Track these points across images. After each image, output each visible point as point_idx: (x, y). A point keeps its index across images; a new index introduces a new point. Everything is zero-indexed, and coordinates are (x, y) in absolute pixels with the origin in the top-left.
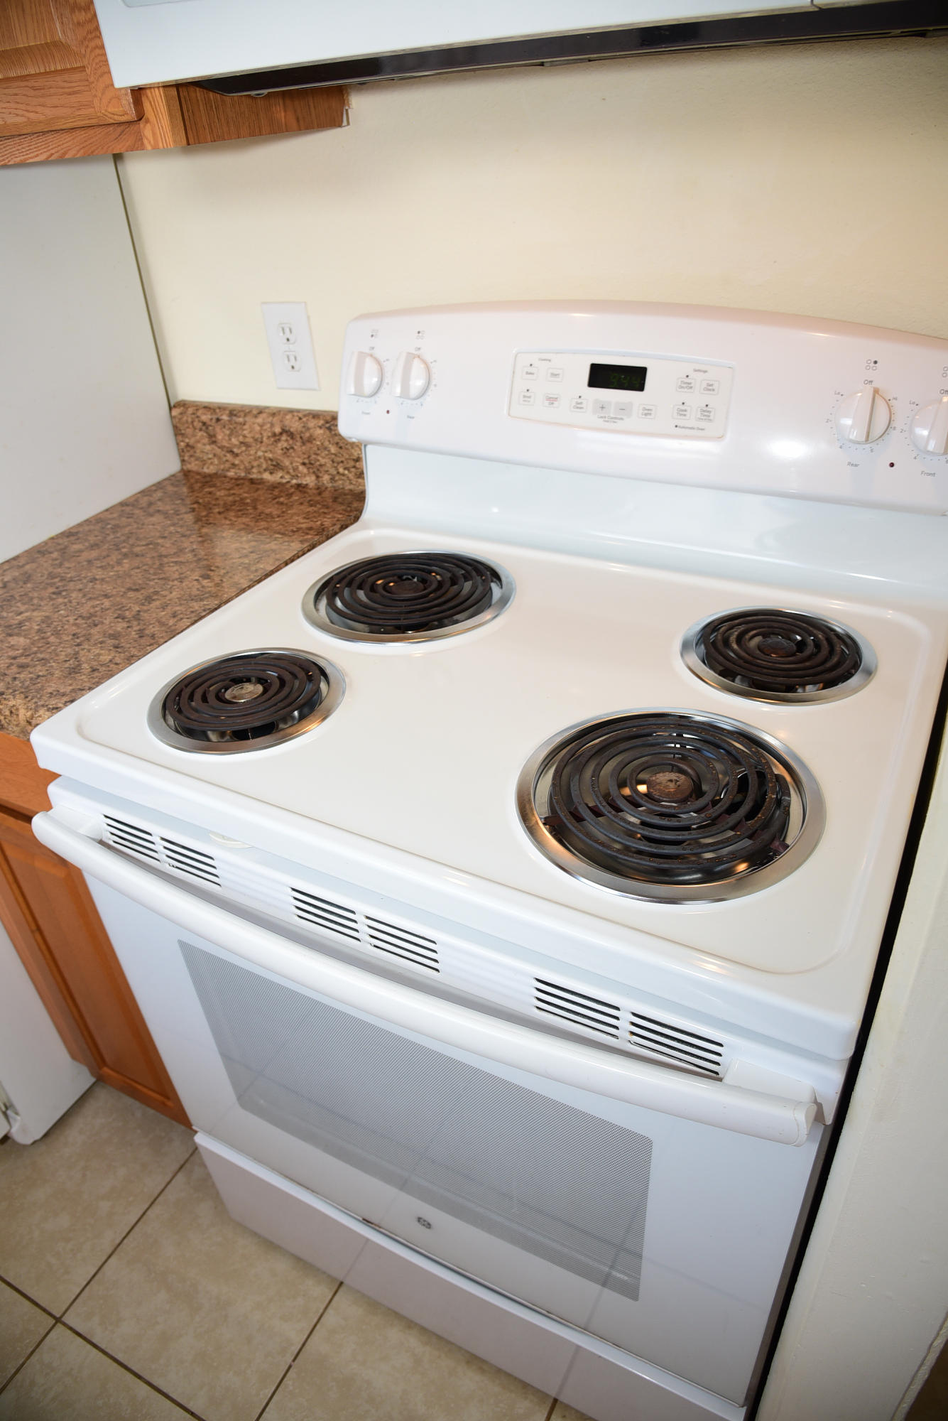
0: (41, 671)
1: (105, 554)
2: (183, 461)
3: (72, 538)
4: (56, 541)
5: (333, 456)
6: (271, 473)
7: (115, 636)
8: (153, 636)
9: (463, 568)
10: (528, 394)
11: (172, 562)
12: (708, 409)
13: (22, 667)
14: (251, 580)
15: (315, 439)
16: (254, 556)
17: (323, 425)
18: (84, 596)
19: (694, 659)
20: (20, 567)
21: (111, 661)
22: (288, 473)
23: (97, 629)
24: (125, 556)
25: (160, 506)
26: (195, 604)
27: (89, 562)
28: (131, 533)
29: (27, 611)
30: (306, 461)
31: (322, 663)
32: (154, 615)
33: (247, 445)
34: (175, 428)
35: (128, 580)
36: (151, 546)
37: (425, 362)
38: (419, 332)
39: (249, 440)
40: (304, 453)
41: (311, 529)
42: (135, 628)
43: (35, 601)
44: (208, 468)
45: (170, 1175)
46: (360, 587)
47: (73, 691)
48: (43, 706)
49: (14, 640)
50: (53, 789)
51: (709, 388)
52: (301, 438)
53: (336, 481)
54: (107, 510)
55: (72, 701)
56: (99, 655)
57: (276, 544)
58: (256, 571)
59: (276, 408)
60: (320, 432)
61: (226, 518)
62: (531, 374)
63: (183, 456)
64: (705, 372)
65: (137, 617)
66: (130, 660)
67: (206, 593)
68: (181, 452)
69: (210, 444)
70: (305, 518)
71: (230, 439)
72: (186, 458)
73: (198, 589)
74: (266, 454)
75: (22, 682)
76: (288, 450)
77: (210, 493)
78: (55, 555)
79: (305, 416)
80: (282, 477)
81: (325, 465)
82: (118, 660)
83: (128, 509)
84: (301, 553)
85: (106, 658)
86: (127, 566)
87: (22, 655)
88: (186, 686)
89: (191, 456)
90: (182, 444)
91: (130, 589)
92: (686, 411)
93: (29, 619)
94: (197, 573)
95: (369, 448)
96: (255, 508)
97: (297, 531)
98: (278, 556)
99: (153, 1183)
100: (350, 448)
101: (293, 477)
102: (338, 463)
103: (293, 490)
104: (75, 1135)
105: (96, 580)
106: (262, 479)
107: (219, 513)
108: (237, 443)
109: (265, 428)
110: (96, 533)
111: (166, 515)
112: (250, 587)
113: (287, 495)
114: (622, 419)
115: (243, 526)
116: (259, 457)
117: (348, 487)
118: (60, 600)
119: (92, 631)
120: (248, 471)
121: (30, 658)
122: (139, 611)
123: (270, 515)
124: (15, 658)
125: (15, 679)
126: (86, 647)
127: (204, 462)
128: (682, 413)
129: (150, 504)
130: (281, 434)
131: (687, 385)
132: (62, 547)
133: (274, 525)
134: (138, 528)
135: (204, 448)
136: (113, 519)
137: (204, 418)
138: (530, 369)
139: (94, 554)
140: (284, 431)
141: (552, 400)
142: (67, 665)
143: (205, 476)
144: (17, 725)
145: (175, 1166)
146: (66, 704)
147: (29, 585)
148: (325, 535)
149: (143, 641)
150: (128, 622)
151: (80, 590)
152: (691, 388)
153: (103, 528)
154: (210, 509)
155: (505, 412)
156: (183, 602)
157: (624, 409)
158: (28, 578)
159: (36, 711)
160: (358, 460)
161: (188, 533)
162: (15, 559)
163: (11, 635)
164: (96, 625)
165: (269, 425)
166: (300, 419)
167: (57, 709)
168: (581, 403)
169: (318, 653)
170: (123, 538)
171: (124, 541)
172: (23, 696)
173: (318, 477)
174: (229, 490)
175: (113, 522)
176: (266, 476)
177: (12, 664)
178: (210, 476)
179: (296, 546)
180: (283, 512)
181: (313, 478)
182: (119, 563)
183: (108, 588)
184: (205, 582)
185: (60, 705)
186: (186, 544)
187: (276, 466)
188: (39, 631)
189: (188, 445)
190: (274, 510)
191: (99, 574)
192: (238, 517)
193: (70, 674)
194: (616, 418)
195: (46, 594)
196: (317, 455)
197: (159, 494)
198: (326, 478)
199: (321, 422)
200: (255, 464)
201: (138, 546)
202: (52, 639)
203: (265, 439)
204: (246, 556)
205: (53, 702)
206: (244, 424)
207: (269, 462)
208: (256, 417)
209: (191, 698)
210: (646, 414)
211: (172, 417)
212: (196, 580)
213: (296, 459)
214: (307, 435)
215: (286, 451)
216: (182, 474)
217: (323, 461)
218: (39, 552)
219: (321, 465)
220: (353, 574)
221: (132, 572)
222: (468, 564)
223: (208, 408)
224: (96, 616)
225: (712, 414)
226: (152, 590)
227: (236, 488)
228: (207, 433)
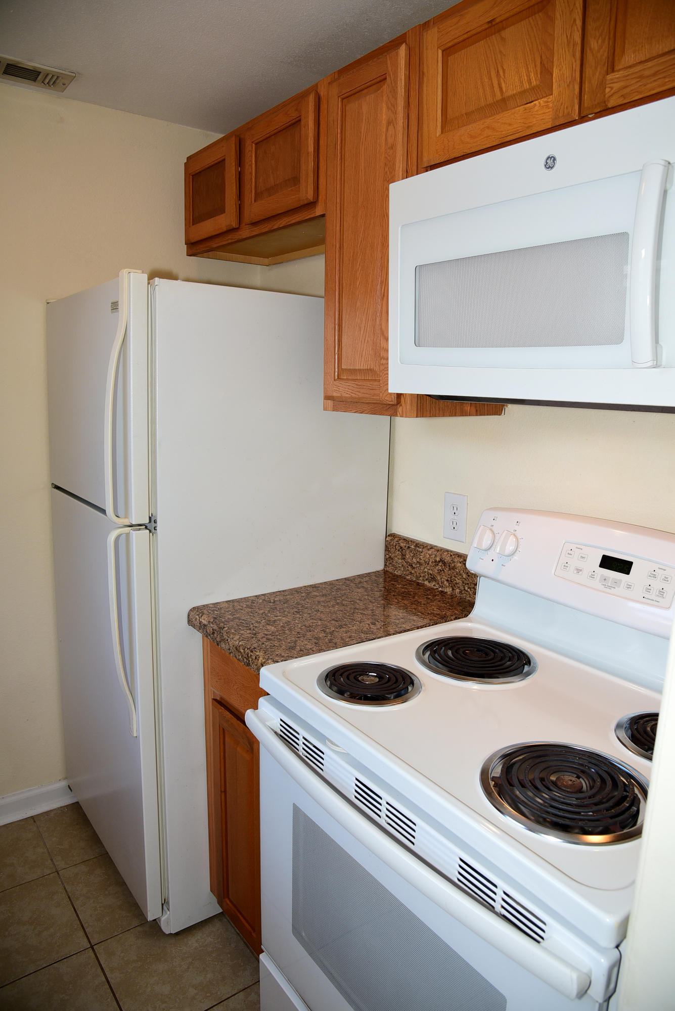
0: (276, 643)
1: (328, 600)
2: (385, 565)
3: (314, 589)
4: (306, 588)
5: (464, 580)
6: (429, 582)
7: (318, 639)
8: (336, 644)
9: (511, 653)
10: (567, 565)
11: (360, 613)
12: (663, 591)
13: (269, 639)
14: (396, 631)
15: (456, 568)
16: (403, 620)
17: (462, 561)
18: (310, 617)
19: (623, 734)
20: (284, 595)
21: (311, 649)
22: (438, 584)
23: (310, 633)
24: (338, 604)
25: (365, 585)
26: (363, 635)
27: (319, 602)
28: (345, 594)
29: (280, 616)
30: (449, 579)
31: (413, 678)
32: (340, 634)
33: (421, 564)
34: (386, 546)
35: (334, 615)
36: (352, 603)
37: (517, 539)
38: (517, 522)
39: (422, 561)
40: (449, 575)
41: (439, 614)
42: (329, 638)
43: (286, 613)
44: (397, 572)
45: (236, 991)
46: (450, 649)
47: (288, 656)
48: (271, 659)
49: (269, 627)
50: (262, 701)
51: (666, 579)
52: (449, 566)
53: (462, 594)
54: (337, 580)
55: (285, 661)
56: (306, 644)
57: (416, 618)
58: (401, 627)
59: (440, 547)
60: (459, 565)
61: (396, 599)
62: (570, 554)
63: (386, 563)
64: (664, 570)
65: (332, 633)
66: (320, 650)
67: (371, 631)
68: (386, 560)
69: (401, 559)
70: (438, 608)
71: (413, 559)
72: (387, 564)
73: (367, 629)
74: (429, 571)
75: (266, 646)
76: (441, 571)
77: (393, 585)
78: (303, 595)
79: (454, 555)
80: (434, 585)
81: (459, 583)
82: (314, 649)
83: (348, 582)
84: (427, 625)
85: (309, 647)
86: (337, 609)
87: (270, 635)
88: (342, 669)
89: (390, 563)
90: (387, 556)
91: (333, 620)
92: (650, 590)
93: (280, 620)
94: (370, 621)
95: (482, 578)
96: (414, 597)
97: (430, 614)
98: (415, 624)
99: (225, 990)
100: (474, 577)
101: (440, 587)
102: (466, 584)
103: (438, 593)
104: (194, 942)
105: (319, 611)
106: (424, 584)
107: (394, 595)
108: (416, 562)
109: (432, 557)
110: (328, 590)
111: (366, 590)
112: (394, 634)
113: (433, 595)
114: (615, 588)
115: (403, 605)
116: (425, 572)
117: (468, 598)
118: (298, 616)
119: (307, 633)
120: (418, 578)
121: (274, 637)
122: (334, 631)
123: (420, 603)
124: (266, 635)
125: (263, 644)
126: (302, 639)
127: (396, 568)
128: (648, 590)
129: (360, 582)
130: (439, 562)
131: (653, 576)
132: (309, 592)
133: (420, 608)
134: (349, 592)
135: (398, 560)
136: (339, 585)
137: (402, 545)
138: (570, 552)
139: (323, 599)
140: (441, 560)
141: (579, 571)
142: (289, 645)
143: (395, 575)
144: (256, 665)
145: (241, 987)
146: (282, 661)
147: (286, 605)
148: (444, 619)
149: (330, 644)
150: (327, 634)
151: (309, 614)
152: (655, 577)
153: (332, 588)
154: (390, 592)
155: (553, 572)
156: (357, 632)
157: (617, 582)
158: (286, 601)
159: (267, 660)
160: (476, 585)
161: (374, 601)
162: (283, 591)
163: (269, 625)
164: (310, 631)
165: (434, 556)
166: (451, 556)
167: (278, 662)
168: (594, 575)
169: (414, 673)
170: (340, 595)
171: (340, 597)
172: (264, 652)
173: (453, 589)
174: (404, 585)
175: (337, 586)
176: (426, 583)
177: (264, 637)
178: (397, 576)
179: (426, 621)
180: (428, 603)
181: (451, 589)
182: (333, 606)
183: (323, 616)
184: (372, 626)
185: (280, 661)
186: (370, 606)
187: (433, 579)
188: (282, 626)
189: (390, 557)
190: (423, 601)
191: (321, 609)
192: (403, 600)
193: (290, 649)
194: (611, 587)
195: (292, 611)
196: (456, 577)
197: (367, 579)
198: (458, 591)
199: (462, 560)
200: (422, 575)
201: (346, 601)
202: (287, 632)
203: (430, 562)
204: (399, 619)
205: (277, 658)
206: (422, 553)
207: (430, 576)
208: (428, 550)
209: (341, 675)
210: (628, 588)
211: (386, 541)
212: (368, 624)
213: (444, 577)
214: (453, 565)
215: (440, 571)
216: (383, 571)
217: (458, 581)
218: (296, 591)
219: (456, 583)
220: (449, 642)
221: (338, 612)
222: (516, 652)
223: (406, 540)
224: (312, 627)
225: (665, 594)
226: (344, 623)
227: (408, 585)
228: (402, 553)
